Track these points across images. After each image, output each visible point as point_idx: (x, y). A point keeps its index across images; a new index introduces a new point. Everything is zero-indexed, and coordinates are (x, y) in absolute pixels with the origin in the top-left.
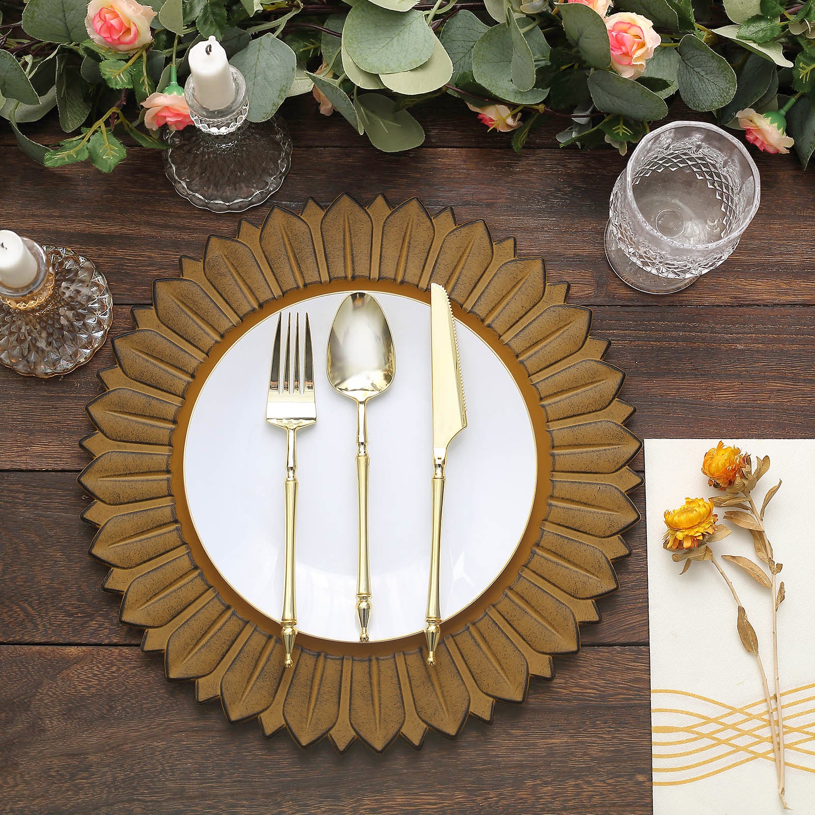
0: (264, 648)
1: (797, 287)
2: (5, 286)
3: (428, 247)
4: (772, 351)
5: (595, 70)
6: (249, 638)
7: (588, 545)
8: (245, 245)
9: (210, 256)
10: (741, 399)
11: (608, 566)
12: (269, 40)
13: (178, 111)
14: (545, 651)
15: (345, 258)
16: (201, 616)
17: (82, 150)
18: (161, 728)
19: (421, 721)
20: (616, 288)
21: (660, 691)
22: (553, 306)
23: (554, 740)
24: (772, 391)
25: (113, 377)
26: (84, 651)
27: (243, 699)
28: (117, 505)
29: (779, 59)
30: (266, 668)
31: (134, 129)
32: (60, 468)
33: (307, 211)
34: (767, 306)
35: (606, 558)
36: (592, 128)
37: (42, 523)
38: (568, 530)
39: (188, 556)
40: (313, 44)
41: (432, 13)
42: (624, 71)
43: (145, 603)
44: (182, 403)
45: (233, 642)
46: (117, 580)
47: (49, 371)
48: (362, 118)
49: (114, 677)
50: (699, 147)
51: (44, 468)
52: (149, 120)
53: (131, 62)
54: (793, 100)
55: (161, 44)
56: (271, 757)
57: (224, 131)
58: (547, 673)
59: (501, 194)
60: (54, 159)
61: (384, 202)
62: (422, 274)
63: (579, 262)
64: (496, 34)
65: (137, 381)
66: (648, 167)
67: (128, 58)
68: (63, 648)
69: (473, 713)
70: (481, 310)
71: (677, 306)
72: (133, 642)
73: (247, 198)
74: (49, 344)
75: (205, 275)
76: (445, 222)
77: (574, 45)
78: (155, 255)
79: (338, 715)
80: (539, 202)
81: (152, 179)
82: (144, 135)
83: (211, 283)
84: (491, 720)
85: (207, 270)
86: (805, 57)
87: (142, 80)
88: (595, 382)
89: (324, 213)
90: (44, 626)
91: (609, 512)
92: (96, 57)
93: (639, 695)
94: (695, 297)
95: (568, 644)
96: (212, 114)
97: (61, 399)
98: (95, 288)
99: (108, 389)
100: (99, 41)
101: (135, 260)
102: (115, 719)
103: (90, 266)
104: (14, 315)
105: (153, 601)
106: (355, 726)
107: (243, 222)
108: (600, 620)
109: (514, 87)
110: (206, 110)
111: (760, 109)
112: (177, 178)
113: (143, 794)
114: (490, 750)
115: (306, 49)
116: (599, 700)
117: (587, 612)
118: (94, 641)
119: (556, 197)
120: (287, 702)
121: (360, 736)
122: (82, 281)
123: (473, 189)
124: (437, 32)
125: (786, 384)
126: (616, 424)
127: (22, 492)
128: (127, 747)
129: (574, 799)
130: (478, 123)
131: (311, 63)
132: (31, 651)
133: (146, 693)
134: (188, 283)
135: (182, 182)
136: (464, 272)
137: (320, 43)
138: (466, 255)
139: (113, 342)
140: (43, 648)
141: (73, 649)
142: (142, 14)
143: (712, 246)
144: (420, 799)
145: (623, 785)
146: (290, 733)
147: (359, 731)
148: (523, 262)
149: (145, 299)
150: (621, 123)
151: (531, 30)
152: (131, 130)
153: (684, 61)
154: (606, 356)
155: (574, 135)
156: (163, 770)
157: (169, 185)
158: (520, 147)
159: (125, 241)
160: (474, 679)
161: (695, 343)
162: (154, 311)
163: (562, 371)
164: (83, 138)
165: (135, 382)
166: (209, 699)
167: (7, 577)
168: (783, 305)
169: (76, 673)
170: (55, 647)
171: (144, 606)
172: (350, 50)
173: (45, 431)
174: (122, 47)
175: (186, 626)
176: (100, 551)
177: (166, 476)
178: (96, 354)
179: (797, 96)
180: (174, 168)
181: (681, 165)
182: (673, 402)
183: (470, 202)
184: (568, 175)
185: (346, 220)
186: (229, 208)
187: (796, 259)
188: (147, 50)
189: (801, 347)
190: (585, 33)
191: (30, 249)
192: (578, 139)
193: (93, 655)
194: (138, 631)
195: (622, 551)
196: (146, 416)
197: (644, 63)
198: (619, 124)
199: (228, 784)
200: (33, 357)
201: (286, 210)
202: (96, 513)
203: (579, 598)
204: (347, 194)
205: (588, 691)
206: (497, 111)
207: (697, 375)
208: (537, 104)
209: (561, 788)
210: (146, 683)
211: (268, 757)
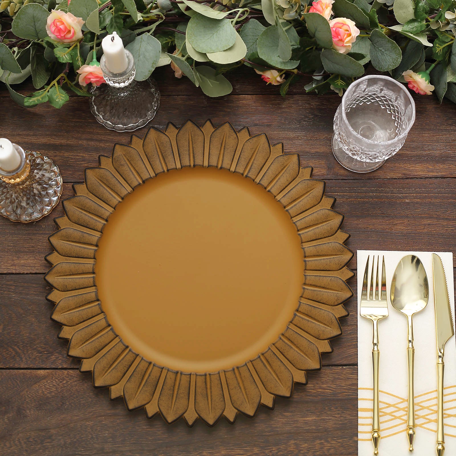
0: (147, 369)
1: (438, 168)
2: (3, 170)
3: (235, 148)
4: (425, 203)
5: (325, 49)
6: (139, 364)
7: (325, 310)
8: (135, 149)
9: (115, 155)
10: (408, 230)
11: (336, 321)
12: (147, 37)
13: (97, 75)
14: (302, 369)
15: (189, 155)
16: (112, 352)
17: (45, 97)
18: (91, 414)
19: (234, 408)
20: (339, 170)
21: (363, 389)
22: (304, 180)
23: (308, 418)
24: (425, 225)
25: (63, 222)
26: (48, 372)
27: (136, 397)
28: (66, 291)
29: (425, 42)
30: (148, 380)
31: (73, 86)
32: (34, 272)
33: (169, 130)
34: (422, 178)
35: (335, 317)
36: (324, 81)
37: (25, 302)
38: (314, 302)
39: (105, 319)
40: (171, 39)
41: (235, 20)
42: (340, 50)
43: (81, 345)
44: (101, 235)
45: (130, 366)
46: (66, 333)
47: (28, 219)
48: (197, 78)
49: (65, 387)
50: (382, 90)
51: (25, 272)
52: (81, 80)
53: (71, 48)
54: (433, 65)
55: (88, 39)
56: (152, 430)
57: (122, 85)
58: (303, 381)
59: (274, 119)
60: (29, 102)
61: (210, 124)
62: (232, 164)
63: (319, 156)
64: (270, 31)
65: (76, 224)
66: (354, 102)
67: (69, 46)
68: (37, 371)
69: (263, 403)
70: (265, 183)
71: (372, 179)
72: (75, 367)
73: (136, 123)
74: (28, 204)
75: (113, 166)
76: (244, 135)
77: (313, 36)
78: (86, 155)
79: (188, 406)
80: (295, 123)
81: (84, 114)
82: (79, 89)
83: (116, 170)
84: (272, 407)
85: (114, 163)
86: (439, 41)
87: (77, 58)
88: (328, 221)
89: (178, 131)
90: (26, 359)
91: (337, 292)
92: (51, 46)
93: (354, 393)
94: (382, 174)
95: (315, 365)
96: (115, 75)
97: (34, 234)
98: (53, 173)
99: (60, 228)
100: (54, 38)
101: (74, 158)
102: (65, 410)
103: (50, 161)
104: (9, 188)
105: (85, 344)
106: (198, 411)
107: (134, 136)
108: (332, 351)
109: (281, 60)
110: (113, 74)
111: (416, 70)
112: (97, 113)
113: (81, 451)
114: (273, 424)
115: (167, 41)
116: (333, 396)
117: (326, 347)
118: (53, 367)
119: (305, 121)
120: (160, 399)
121: (201, 417)
122: (46, 170)
123: (260, 117)
124: (238, 31)
125: (433, 221)
126: (340, 244)
127: (14, 285)
128: (72, 425)
129: (320, 451)
130: (261, 80)
131: (170, 49)
132: (19, 373)
133: (83, 395)
134: (104, 170)
135: (100, 115)
136: (255, 162)
137: (175, 38)
138: (256, 153)
139: (62, 203)
140: (25, 371)
141: (42, 372)
142: (77, 22)
143: (390, 142)
145: (347, 442)
146: (162, 416)
147: (200, 414)
148: (287, 156)
149: (80, 179)
150: (340, 78)
151: (289, 29)
152: (72, 86)
153: (373, 44)
154: (333, 206)
155: (314, 86)
157: (93, 117)
158: (285, 93)
159: (69, 148)
160: (263, 385)
161: (383, 199)
162: (85, 185)
163: (309, 215)
164: (45, 90)
165: (75, 224)
166: (117, 398)
167: (5, 332)
168: (430, 178)
169: (43, 384)
170: (32, 370)
171: (81, 347)
172: (191, 40)
173: (26, 252)
174: (66, 41)
175: (104, 358)
176: (56, 317)
177: (92, 276)
178: (53, 210)
179: (436, 63)
180: (96, 108)
181: (373, 101)
182: (371, 232)
183: (258, 124)
184: (311, 108)
185: (190, 135)
186: (126, 129)
187: (437, 153)
188: (80, 42)
189: (441, 201)
190: (318, 29)
191: (17, 149)
192: (316, 88)
193: (53, 374)
194: (78, 361)
195: (344, 313)
196: (81, 243)
197: (351, 45)
198: (338, 79)
199: (128, 445)
200: (19, 211)
201: (156, 129)
202: (54, 296)
203: (321, 340)
204: (190, 120)
205: (327, 391)
206: (272, 73)
207: (383, 217)
208: (294, 69)
209: (312, 445)
210: (82, 390)
211: (150, 430)
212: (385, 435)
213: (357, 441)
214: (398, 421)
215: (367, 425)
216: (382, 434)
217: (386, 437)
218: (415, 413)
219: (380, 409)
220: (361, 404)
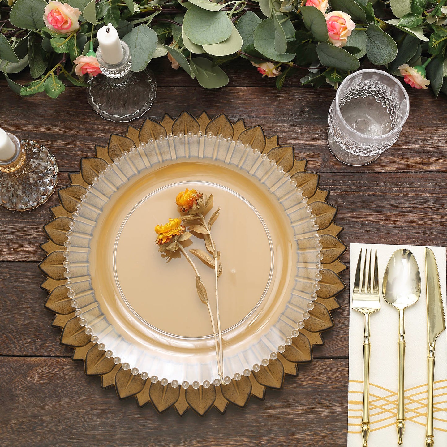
1: (433, 162)
4: (419, 197)
5: (320, 43)
8: (130, 139)
9: (111, 145)
10: (402, 223)
11: (328, 314)
12: (143, 28)
13: (93, 65)
14: (293, 361)
17: (41, 87)
18: (82, 402)
19: (224, 399)
20: (333, 163)
21: (354, 381)
22: (298, 172)
23: (298, 410)
24: (419, 219)
25: (58, 211)
26: (41, 360)
27: (127, 386)
28: (60, 280)
29: (421, 36)
31: (70, 76)
32: (29, 260)
33: (164, 121)
34: (416, 172)
35: (327, 309)
36: (320, 74)
37: (19, 290)
39: (98, 308)
40: (168, 30)
41: (231, 12)
42: (336, 43)
43: (74, 333)
44: (96, 225)
46: (59, 321)
47: (23, 207)
48: (194, 70)
49: (57, 374)
50: (377, 84)
51: (21, 260)
52: (77, 70)
53: (68, 39)
54: (429, 60)
55: (85, 30)
56: (142, 419)
57: (118, 76)
58: (294, 372)
59: (270, 112)
60: (25, 91)
61: (206, 116)
62: (227, 155)
63: (313, 148)
64: (267, 23)
66: (349, 96)
67: (66, 37)
68: (30, 358)
69: (253, 394)
70: (259, 175)
71: (367, 172)
72: (68, 355)
73: (132, 114)
74: (24, 193)
75: (109, 155)
76: (239, 127)
77: (309, 29)
78: (82, 145)
79: (179, 395)
80: (291, 116)
81: (81, 104)
82: (75, 79)
83: (112, 160)
84: (263, 398)
85: (109, 152)
86: (436, 36)
87: (74, 49)
88: (321, 213)
89: (173, 122)
90: (20, 346)
91: (329, 285)
92: (49, 36)
93: (345, 385)
94: (377, 167)
95: (305, 357)
96: (111, 66)
97: (30, 223)
98: (49, 163)
99: (56, 217)
100: (51, 28)
101: (71, 148)
102: (57, 397)
103: (46, 150)
104: (5, 177)
105: (78, 332)
106: (188, 401)
107: (129, 127)
108: (324, 343)
109: (277, 53)
110: (109, 65)
111: (412, 64)
112: (94, 103)
113: (73, 438)
114: (262, 415)
115: (164, 33)
116: (323, 388)
117: (316, 339)
118: (47, 354)
119: (300, 113)
120: (151, 388)
121: (191, 407)
122: (42, 159)
123: (255, 109)
124: (235, 23)
125: (427, 215)
126: (333, 237)
127: (9, 273)
128: (64, 412)
129: (309, 442)
130: (257, 72)
131: (167, 40)
132: (12, 360)
133: (75, 383)
134: (100, 160)
135: (97, 105)
137: (172, 30)
139: (58, 192)
140: (19, 358)
141: (35, 359)
142: (73, 13)
143: (384, 136)
144: (225, 442)
145: (336, 435)
146: (153, 405)
147: (190, 404)
148: (282, 148)
149: (76, 169)
150: (335, 72)
151: (285, 22)
152: (69, 77)
153: (369, 38)
154: (327, 199)
155: (310, 79)
156: (84, 425)
157: (90, 107)
158: (281, 86)
159: (65, 137)
160: (254, 376)
161: (377, 193)
162: (81, 175)
164: (42, 80)
165: (70, 213)
166: (108, 386)
168: (425, 172)
169: (36, 372)
170: (25, 358)
171: (74, 335)
172: (187, 32)
173: (21, 240)
174: (63, 31)
176: (50, 305)
177: (86, 265)
178: (49, 199)
179: (432, 57)
180: (93, 98)
181: (368, 95)
182: (364, 225)
183: (253, 116)
184: (307, 101)
185: (186, 126)
186: (122, 119)
187: (432, 147)
188: (77, 33)
189: (435, 195)
190: (314, 22)
191: (12, 139)
192: (312, 81)
193: (46, 362)
194: (70, 349)
195: (336, 306)
197: (346, 38)
198: (334, 72)
199: (119, 433)
200: (15, 200)
201: (153, 120)
202: (48, 284)
203: (312, 332)
204: (186, 111)
205: (317, 383)
206: (268, 66)
207: (377, 210)
208: (289, 62)
209: (301, 436)
210: (75, 378)
211: (141, 418)
212: (374, 428)
213: (347, 433)
214: (388, 415)
215: (357, 417)
216: (372, 427)
217: (376, 430)
218: (404, 406)
219: (371, 402)
220: (351, 397)
